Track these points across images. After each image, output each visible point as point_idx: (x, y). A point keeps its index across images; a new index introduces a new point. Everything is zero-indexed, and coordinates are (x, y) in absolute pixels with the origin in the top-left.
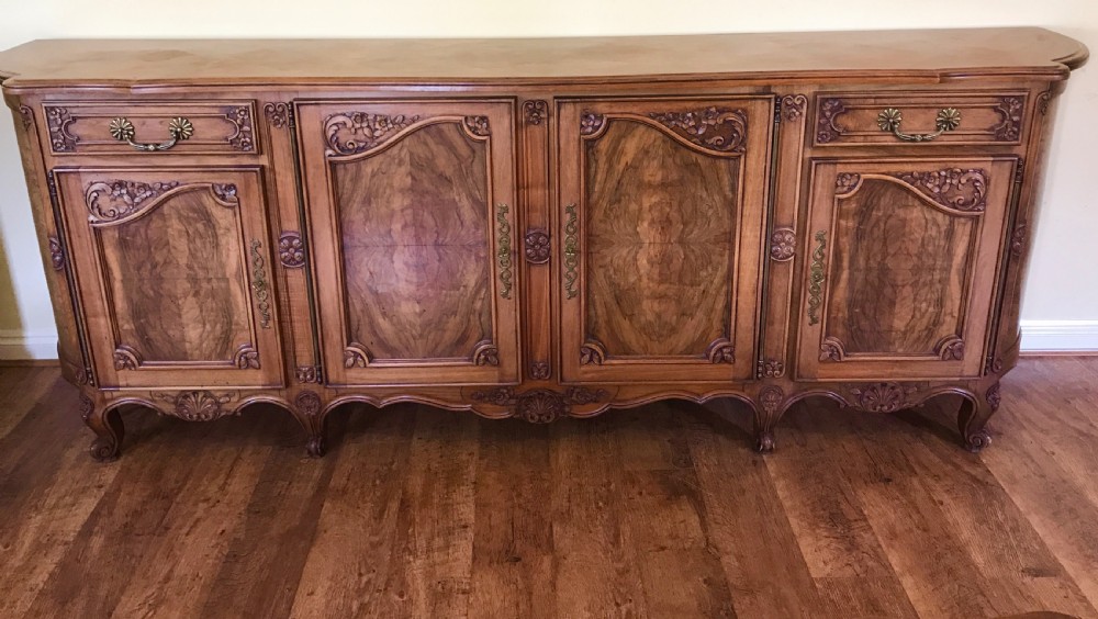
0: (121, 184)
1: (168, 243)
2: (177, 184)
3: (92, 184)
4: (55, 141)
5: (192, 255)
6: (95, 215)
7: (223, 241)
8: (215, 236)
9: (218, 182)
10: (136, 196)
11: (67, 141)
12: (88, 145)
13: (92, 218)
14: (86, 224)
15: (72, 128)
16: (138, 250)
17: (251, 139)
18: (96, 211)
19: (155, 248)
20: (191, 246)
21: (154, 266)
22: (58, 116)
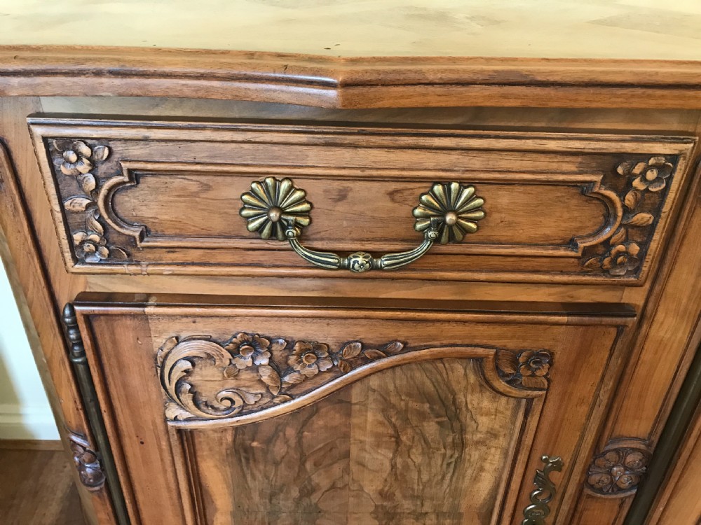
0: (254, 343)
1: (347, 455)
2: (407, 348)
3: (178, 340)
4: (78, 237)
5: (397, 475)
6: (182, 406)
7: (473, 454)
8: (461, 445)
9: (511, 344)
10: (290, 369)
11: (113, 237)
12: (171, 249)
13: (172, 411)
14: (159, 421)
15: (129, 203)
16: (276, 464)
17: (644, 246)
18: (187, 399)
19: (317, 464)
20: (399, 461)
21: (307, 491)
22: (84, 167)
